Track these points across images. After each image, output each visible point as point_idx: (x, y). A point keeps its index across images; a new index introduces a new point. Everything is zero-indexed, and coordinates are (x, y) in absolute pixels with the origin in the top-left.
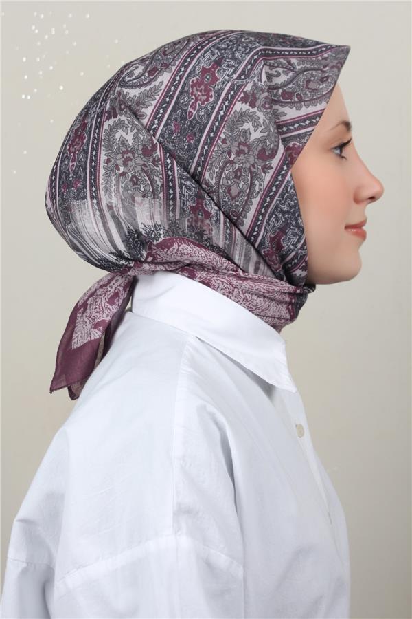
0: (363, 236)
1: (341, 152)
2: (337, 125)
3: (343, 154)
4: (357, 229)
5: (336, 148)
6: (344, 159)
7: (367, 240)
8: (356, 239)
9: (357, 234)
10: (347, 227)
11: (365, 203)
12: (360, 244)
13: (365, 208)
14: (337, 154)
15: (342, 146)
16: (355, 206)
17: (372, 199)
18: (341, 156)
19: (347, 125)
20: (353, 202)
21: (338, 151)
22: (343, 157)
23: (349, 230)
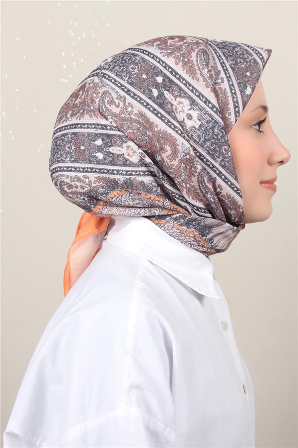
0: (274, 189)
1: (259, 127)
2: (257, 109)
3: (261, 130)
4: (270, 184)
5: (255, 125)
6: (262, 133)
7: (277, 192)
8: (269, 192)
9: (269, 188)
10: (261, 183)
11: (276, 165)
12: (272, 195)
13: (276, 169)
14: (256, 129)
15: (260, 123)
16: (268, 167)
17: (282, 162)
18: (260, 131)
19: (265, 108)
20: (267, 165)
21: (257, 127)
22: (261, 131)
23: (264, 185)
